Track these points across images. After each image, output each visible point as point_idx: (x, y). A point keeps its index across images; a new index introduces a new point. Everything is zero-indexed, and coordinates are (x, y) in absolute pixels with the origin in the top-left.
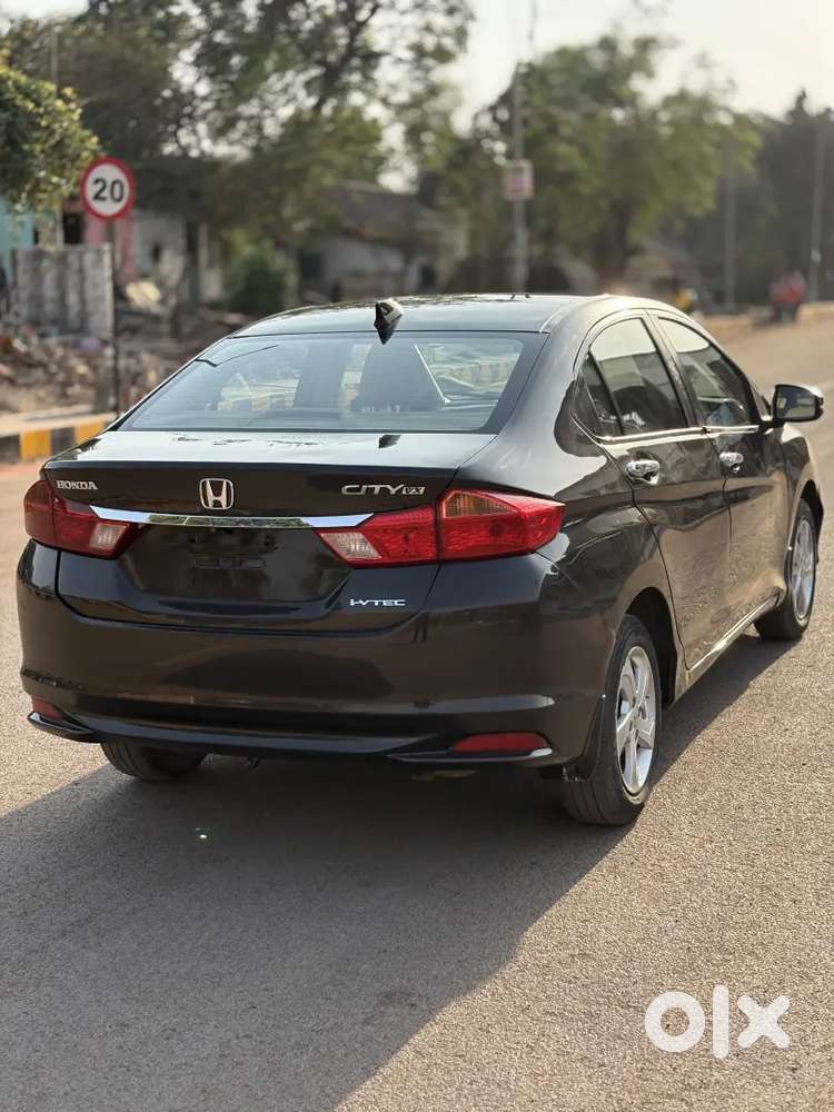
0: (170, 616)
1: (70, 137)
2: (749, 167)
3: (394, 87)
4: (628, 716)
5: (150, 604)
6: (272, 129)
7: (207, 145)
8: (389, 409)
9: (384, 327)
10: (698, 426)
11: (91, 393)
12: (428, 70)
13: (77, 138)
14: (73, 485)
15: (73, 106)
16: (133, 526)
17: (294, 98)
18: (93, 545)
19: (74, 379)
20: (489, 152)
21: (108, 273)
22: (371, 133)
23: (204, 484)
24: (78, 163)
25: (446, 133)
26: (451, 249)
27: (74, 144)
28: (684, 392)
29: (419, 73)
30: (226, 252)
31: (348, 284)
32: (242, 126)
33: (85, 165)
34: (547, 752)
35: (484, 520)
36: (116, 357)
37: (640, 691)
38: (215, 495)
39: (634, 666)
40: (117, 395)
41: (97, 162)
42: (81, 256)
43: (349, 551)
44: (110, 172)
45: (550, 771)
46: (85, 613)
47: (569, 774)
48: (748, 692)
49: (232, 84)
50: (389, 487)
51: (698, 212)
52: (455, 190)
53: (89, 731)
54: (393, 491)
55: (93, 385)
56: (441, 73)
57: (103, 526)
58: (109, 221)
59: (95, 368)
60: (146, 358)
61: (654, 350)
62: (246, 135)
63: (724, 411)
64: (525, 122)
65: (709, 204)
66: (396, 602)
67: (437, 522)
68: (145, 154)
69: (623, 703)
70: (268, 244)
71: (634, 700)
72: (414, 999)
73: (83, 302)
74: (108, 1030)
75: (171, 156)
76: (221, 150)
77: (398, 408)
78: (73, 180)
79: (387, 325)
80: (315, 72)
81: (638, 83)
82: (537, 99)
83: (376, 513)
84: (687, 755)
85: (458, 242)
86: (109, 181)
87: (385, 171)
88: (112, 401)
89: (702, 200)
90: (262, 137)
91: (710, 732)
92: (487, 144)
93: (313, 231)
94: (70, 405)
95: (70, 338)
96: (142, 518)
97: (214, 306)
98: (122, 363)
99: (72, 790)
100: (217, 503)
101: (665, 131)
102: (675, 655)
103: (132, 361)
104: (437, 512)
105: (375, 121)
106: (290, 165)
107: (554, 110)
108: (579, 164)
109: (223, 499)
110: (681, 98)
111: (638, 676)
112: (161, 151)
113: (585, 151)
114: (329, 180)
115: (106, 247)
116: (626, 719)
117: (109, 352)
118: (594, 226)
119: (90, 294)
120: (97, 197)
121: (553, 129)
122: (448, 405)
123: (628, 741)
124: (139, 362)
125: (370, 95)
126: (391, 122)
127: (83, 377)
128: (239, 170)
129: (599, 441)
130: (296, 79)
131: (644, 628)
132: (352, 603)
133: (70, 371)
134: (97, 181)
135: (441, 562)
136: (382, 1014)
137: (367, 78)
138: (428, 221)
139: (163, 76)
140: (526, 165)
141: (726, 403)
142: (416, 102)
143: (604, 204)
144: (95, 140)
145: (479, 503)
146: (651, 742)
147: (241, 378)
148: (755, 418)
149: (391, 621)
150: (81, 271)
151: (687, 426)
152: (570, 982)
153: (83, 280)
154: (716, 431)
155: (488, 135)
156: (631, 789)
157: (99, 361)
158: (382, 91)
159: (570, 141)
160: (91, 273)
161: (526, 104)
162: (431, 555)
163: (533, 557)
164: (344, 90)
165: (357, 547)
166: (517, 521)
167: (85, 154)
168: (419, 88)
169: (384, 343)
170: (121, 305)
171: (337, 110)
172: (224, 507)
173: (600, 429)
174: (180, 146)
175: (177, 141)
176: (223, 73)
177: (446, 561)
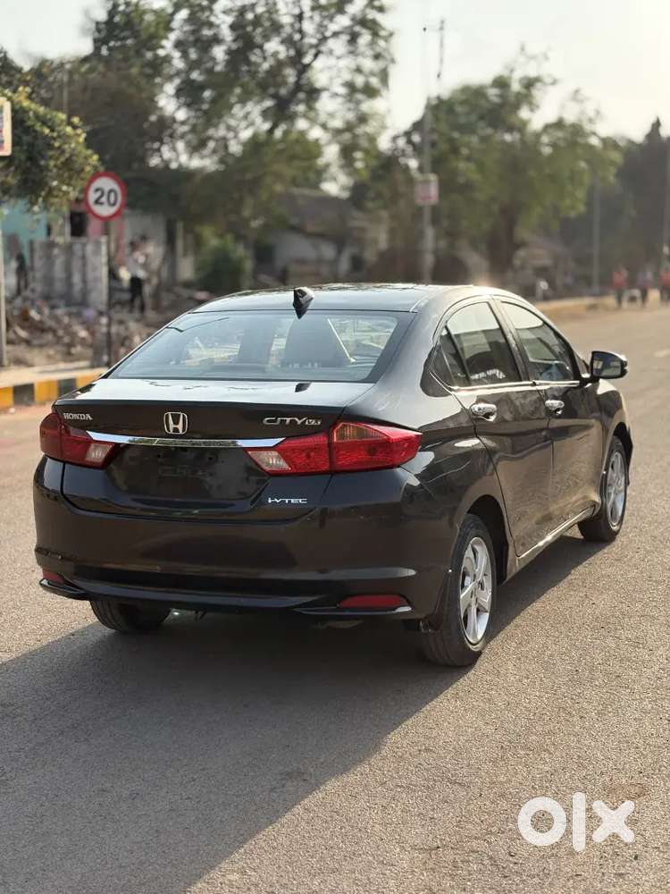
0: (142, 510)
1: (76, 155)
2: (612, 179)
3: (331, 115)
4: (470, 586)
5: (127, 501)
6: (235, 148)
7: (184, 158)
8: (310, 365)
9: (300, 307)
10: (529, 380)
11: (89, 352)
12: (358, 103)
13: (82, 155)
14: (75, 416)
15: (79, 131)
16: (117, 445)
17: (252, 124)
18: (88, 459)
19: (77, 340)
20: (404, 167)
21: (104, 259)
22: (313, 150)
23: (167, 416)
24: (82, 175)
25: (372, 151)
26: (376, 241)
27: (80, 160)
28: (519, 356)
29: (352, 106)
30: (198, 242)
31: (293, 269)
32: (211, 145)
33: (88, 177)
34: (407, 609)
35: (363, 444)
36: (109, 325)
37: (480, 570)
38: (174, 423)
39: (475, 552)
40: (109, 355)
41: (96, 175)
42: (84, 245)
43: (268, 464)
44: (107, 183)
45: (409, 624)
46: (83, 507)
47: (426, 627)
48: (570, 577)
49: (205, 112)
50: (296, 419)
51: (573, 214)
52: (379, 196)
53: (83, 592)
54: (299, 422)
55: (91, 346)
56: (367, 106)
57: (96, 446)
58: (106, 221)
59: (92, 333)
60: (133, 325)
61: (497, 327)
62: (214, 151)
63: (554, 370)
64: (433, 144)
65: (581, 208)
66: (300, 500)
67: (330, 444)
68: (135, 166)
69: (467, 578)
70: (229, 237)
71: (475, 576)
72: (305, 777)
73: (84, 281)
74: (92, 793)
75: (155, 169)
76: (196, 163)
77: (316, 364)
78: (78, 188)
79: (302, 305)
80: (269, 103)
81: (524, 113)
82: (443, 127)
83: (288, 437)
84: (518, 620)
85: (380, 237)
86: (107, 189)
87: (325, 180)
88: (105, 358)
89: (575, 204)
90: (228, 154)
91: (537, 605)
92: (402, 160)
93: (266, 227)
94: (72, 361)
95: (74, 310)
96: (123, 440)
97: (188, 285)
98: (114, 329)
99: (70, 639)
100: (176, 430)
101: (547, 150)
102: (507, 545)
103: (122, 328)
104: (330, 436)
105: (317, 140)
106: (249, 176)
107: (456, 135)
108: (475, 177)
109: (180, 426)
110: (559, 124)
111: (478, 559)
112: (148, 163)
113: (481, 168)
114: (279, 188)
115: (104, 239)
116: (468, 589)
117: (104, 320)
118: (486, 226)
119: (90, 276)
120: (97, 202)
121: (455, 150)
122: (353, 363)
123: (470, 605)
124: (127, 329)
125: (313, 121)
126: (329, 143)
127: (83, 339)
128: (208, 178)
129: (451, 390)
130: (255, 109)
131: (483, 525)
132: (270, 501)
133: (73, 335)
134: (97, 190)
135: (332, 473)
136: (283, 786)
137: (310, 108)
138: (357, 220)
139: (151, 104)
140: (433, 178)
141: (556, 364)
142: (349, 127)
143: (495, 208)
144: (95, 157)
145: (360, 431)
146: (488, 607)
147: (198, 342)
148: (577, 376)
149: (297, 514)
150: (84, 257)
151: (521, 380)
152: (417, 767)
153: (84, 265)
154: (544, 385)
155: (403, 153)
156: (471, 641)
157: (97, 327)
158: (322, 117)
159: (468, 159)
160: (91, 258)
161: (433, 130)
162: (325, 468)
163: (398, 470)
164: (292, 118)
165: (273, 461)
166: (387, 444)
167: (88, 168)
168: (351, 116)
169: (299, 317)
170: (114, 284)
171: (286, 133)
172: (181, 432)
173: (452, 381)
174: (163, 160)
175: (161, 156)
176: (196, 103)
177: (337, 472)
